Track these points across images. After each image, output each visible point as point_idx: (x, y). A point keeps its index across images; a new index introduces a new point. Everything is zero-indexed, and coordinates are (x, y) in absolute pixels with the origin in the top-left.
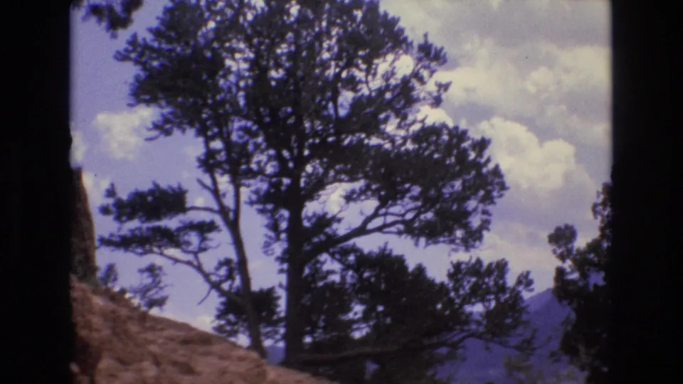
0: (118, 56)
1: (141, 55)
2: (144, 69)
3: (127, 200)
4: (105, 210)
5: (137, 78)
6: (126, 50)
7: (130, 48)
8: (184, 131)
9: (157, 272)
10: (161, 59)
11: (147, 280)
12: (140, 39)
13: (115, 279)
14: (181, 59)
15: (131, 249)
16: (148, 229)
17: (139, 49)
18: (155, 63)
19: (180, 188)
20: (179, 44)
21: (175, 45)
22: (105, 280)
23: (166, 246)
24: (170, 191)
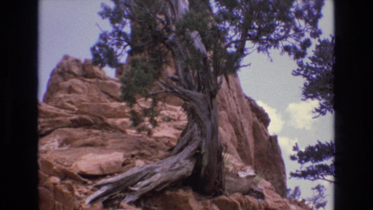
0: (294, 73)
1: (306, 72)
2: (308, 79)
3: (305, 152)
4: (293, 158)
5: (305, 85)
6: (298, 70)
7: (300, 68)
8: (332, 112)
9: (321, 189)
10: (317, 74)
11: (316, 193)
12: (305, 64)
13: (300, 194)
14: (327, 73)
15: (307, 178)
16: (316, 166)
17: (305, 69)
18: (314, 76)
19: (332, 143)
20: (325, 65)
21: (324, 65)
22: (294, 195)
23: (326, 175)
24: (327, 145)
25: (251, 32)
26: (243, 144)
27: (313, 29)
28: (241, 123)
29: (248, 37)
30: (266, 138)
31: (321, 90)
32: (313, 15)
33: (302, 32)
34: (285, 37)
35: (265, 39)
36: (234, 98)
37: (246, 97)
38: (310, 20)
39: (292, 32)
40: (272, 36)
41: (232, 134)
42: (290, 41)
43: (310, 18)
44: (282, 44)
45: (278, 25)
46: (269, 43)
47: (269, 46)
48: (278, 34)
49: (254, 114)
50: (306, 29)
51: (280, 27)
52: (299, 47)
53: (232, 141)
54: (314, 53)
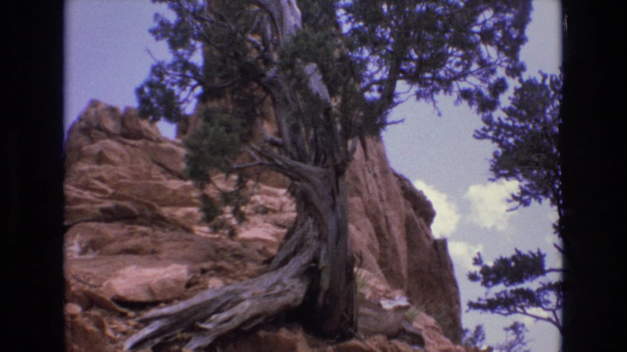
0: (477, 135)
1: (498, 133)
2: (501, 146)
3: (494, 267)
4: (473, 277)
5: (495, 155)
6: (484, 129)
7: (487, 127)
8: (540, 201)
9: (520, 329)
10: (516, 136)
11: (511, 336)
12: (496, 119)
13: (483, 338)
14: (534, 137)
15: (497, 311)
16: (512, 291)
17: (495, 128)
18: (511, 140)
19: (539, 253)
20: (530, 121)
21: (528, 123)
22: (474, 340)
23: (528, 306)
24: (531, 256)
25: (405, 65)
26: (389, 252)
27: (510, 62)
28: (386, 218)
29: (401, 75)
30: (428, 244)
31: (522, 164)
32: (511, 39)
33: (492, 67)
34: (463, 75)
35: (429, 78)
36: (375, 176)
37: (396, 175)
38: (507, 47)
39: (475, 67)
40: (442, 73)
41: (371, 235)
42: (472, 82)
43: (506, 43)
44: (458, 86)
45: (451, 54)
46: (436, 84)
47: (436, 90)
48: (451, 70)
49: (409, 203)
50: (498, 62)
51: (455, 57)
52: (486, 93)
53: (370, 248)
54: (510, 101)
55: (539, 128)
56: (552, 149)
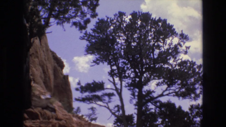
0: (81, 38)
1: (89, 38)
2: (90, 42)
3: (85, 86)
4: (77, 89)
5: (87, 45)
6: (83, 36)
7: (85, 35)
8: (103, 63)
9: (94, 109)
10: (95, 39)
11: (91, 112)
12: (88, 33)
13: (80, 112)
14: (102, 40)
15: (85, 102)
16: (92, 95)
17: (88, 36)
18: (93, 41)
19: (102, 82)
20: (101, 34)
21: (100, 34)
22: (76, 112)
23: (97, 101)
24: (99, 83)
25: (54, 12)
26: (47, 79)
27: (92, 12)
28: (47, 67)
29: (52, 16)
30: (62, 76)
31: (97, 49)
32: (93, 5)
33: (85, 14)
34: (75, 16)
35: (62, 17)
36: (43, 51)
37: (51, 51)
38: (91, 7)
39: (79, 14)
40: (67, 16)
41: (41, 72)
43: (91, 6)
44: (72, 21)
45: (71, 9)
46: (64, 20)
47: (63, 22)
48: (70, 15)
49: (55, 61)
50: (88, 13)
51: (72, 11)
52: (82, 23)
53: (41, 77)
54: (94, 27)
55: (104, 37)
56: (109, 45)
